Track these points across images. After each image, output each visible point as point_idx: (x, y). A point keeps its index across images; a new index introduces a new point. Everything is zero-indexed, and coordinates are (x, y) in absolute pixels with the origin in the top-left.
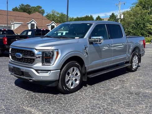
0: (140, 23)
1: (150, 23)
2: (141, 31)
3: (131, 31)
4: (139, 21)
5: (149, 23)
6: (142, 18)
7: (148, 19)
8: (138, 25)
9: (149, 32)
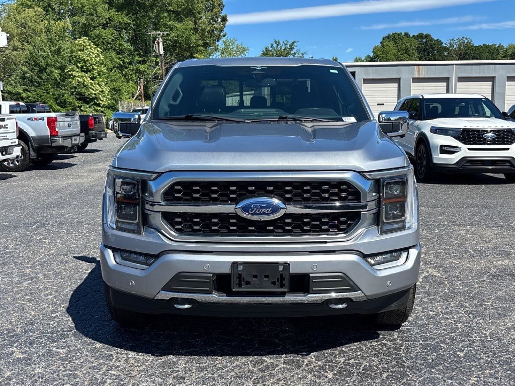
0: (47, 65)
1: (79, 65)
2: (56, 93)
3: (19, 94)
4: (45, 58)
5: (77, 67)
6: (53, 49)
7: (72, 52)
8: (42, 70)
9: (80, 94)
